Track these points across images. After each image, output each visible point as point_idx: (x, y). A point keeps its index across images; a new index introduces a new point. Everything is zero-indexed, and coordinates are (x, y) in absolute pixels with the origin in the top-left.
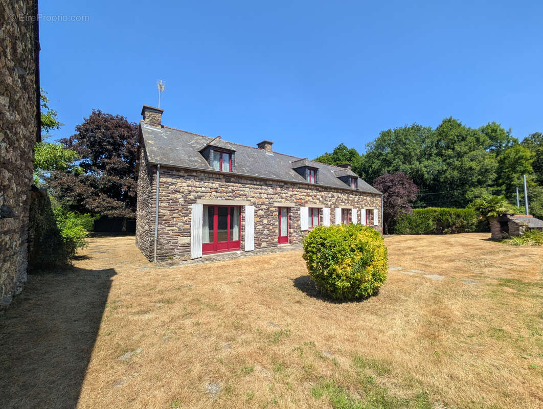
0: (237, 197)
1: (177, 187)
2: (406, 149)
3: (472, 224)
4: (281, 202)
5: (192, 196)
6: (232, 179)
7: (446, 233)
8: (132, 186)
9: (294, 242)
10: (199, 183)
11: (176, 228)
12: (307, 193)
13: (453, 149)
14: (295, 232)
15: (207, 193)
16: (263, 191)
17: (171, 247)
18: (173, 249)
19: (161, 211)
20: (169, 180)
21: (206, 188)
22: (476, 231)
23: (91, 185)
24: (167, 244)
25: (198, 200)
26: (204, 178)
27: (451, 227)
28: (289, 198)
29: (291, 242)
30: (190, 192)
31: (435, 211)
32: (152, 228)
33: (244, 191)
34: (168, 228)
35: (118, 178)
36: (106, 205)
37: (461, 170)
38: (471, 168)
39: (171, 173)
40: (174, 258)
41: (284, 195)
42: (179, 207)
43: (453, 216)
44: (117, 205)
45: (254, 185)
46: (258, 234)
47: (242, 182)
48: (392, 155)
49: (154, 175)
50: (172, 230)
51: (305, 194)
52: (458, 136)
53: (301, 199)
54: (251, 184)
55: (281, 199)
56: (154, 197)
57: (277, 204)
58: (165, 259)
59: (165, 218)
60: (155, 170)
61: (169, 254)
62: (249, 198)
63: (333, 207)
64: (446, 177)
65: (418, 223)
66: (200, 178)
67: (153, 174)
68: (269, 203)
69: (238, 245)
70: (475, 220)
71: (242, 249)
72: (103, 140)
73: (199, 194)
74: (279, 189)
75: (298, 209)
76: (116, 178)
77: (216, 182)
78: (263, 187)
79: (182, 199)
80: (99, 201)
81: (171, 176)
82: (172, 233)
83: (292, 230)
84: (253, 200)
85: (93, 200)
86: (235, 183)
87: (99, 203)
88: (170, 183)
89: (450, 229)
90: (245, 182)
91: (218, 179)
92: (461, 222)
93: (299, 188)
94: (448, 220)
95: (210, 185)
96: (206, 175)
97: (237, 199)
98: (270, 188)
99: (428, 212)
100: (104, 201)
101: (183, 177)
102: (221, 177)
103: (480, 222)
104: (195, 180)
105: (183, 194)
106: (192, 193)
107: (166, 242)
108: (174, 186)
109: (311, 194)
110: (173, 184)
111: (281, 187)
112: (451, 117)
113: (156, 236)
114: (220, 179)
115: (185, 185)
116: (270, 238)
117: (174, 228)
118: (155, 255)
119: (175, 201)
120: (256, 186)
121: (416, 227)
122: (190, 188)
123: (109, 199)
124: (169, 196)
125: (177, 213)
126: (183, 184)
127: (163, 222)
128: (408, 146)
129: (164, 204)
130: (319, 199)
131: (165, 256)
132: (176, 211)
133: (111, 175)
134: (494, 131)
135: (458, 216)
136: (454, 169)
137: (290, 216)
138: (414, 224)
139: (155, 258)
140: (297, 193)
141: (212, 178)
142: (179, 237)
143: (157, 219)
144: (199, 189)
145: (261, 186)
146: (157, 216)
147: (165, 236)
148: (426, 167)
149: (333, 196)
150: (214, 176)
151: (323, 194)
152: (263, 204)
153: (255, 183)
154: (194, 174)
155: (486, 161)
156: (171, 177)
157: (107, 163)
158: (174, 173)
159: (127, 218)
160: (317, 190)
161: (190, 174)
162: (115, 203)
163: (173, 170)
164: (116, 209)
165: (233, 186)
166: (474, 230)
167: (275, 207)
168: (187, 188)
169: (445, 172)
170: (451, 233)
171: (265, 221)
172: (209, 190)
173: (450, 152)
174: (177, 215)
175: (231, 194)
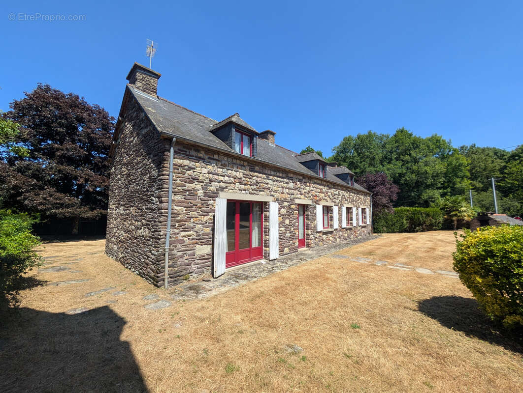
0: (262, 191)
1: (195, 173)
2: (371, 153)
3: (439, 223)
4: (301, 199)
5: (213, 187)
6: (257, 168)
7: (417, 231)
8: (91, 179)
9: (312, 245)
10: (221, 170)
11: (194, 233)
12: (321, 189)
13: (410, 155)
14: (312, 234)
15: (230, 183)
16: (285, 185)
17: (187, 261)
18: (189, 264)
19: (175, 207)
20: (186, 162)
21: (229, 177)
22: (442, 229)
23: (34, 176)
24: (182, 257)
25: (220, 192)
26: (227, 163)
27: (422, 225)
28: (307, 195)
29: (308, 245)
30: (211, 181)
31: (408, 211)
32: (161, 233)
33: (267, 184)
34: (183, 234)
35: (72, 168)
36: (55, 201)
37: (418, 173)
38: (426, 172)
39: (188, 153)
40: (191, 278)
41: (303, 191)
42: (198, 202)
43: (424, 215)
44: (70, 202)
45: (277, 177)
46: (281, 237)
47: (266, 172)
48: (359, 158)
49: (166, 153)
50: (189, 236)
51: (319, 190)
52: (413, 144)
53: (316, 196)
54: (274, 176)
55: (300, 195)
56: (165, 186)
57: (297, 201)
58: (178, 280)
59: (179, 218)
60: (167, 146)
61: (185, 272)
62: (272, 193)
63: (339, 205)
64: (406, 180)
65: (393, 222)
66: (223, 162)
67: (164, 152)
68: (291, 200)
69: (260, 252)
70: (441, 219)
71: (265, 257)
72: (52, 120)
73: (222, 184)
74: (298, 183)
75: (315, 208)
76: (69, 169)
77: (240, 171)
78: (285, 180)
79: (201, 191)
80: (45, 196)
81: (188, 157)
82: (188, 241)
83: (309, 232)
84: (277, 195)
85: (35, 195)
86: (260, 173)
87: (45, 199)
88: (186, 167)
89: (421, 227)
90: (269, 173)
91: (242, 166)
92: (430, 220)
93: (315, 183)
94: (419, 219)
95: (234, 173)
96: (230, 160)
97: (261, 193)
98: (291, 181)
99: (401, 211)
100: (51, 196)
101: (203, 159)
102: (246, 164)
103: (446, 220)
104: (217, 166)
105: (203, 184)
106: (213, 183)
107: (180, 254)
108: (191, 171)
109: (324, 190)
110: (190, 168)
111: (300, 181)
112: (403, 128)
113: (167, 247)
114: (244, 166)
115: (205, 171)
116: (291, 242)
117: (191, 232)
118: (167, 276)
119: (193, 193)
120: (279, 179)
121: (392, 226)
122: (211, 175)
123: (58, 194)
124: (185, 186)
125: (196, 211)
126: (203, 170)
127: (177, 224)
128: (372, 150)
129: (178, 198)
130: (329, 197)
131: (178, 276)
132: (194, 208)
133: (62, 164)
134: (438, 141)
135: (428, 215)
136: (412, 173)
137: (308, 215)
138: (390, 223)
139: (166, 281)
140: (312, 189)
141: (236, 164)
142: (197, 246)
143: (169, 220)
144: (222, 178)
145: (283, 178)
146: (170, 215)
147: (179, 245)
148: (388, 169)
149: (339, 194)
150: (238, 162)
151: (332, 191)
152: (285, 200)
153: (278, 174)
154: (216, 157)
155: (437, 166)
156: (188, 159)
157: (58, 150)
158: (193, 153)
159: (83, 218)
160: (328, 186)
161: (212, 157)
162: (66, 199)
163: (191, 149)
164: (68, 206)
165: (257, 177)
166: (440, 228)
167: (296, 204)
168: (207, 176)
169: (405, 175)
170: (422, 231)
171: (287, 221)
172: (232, 179)
173: (407, 158)
174: (195, 213)
175: (255, 187)
